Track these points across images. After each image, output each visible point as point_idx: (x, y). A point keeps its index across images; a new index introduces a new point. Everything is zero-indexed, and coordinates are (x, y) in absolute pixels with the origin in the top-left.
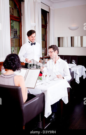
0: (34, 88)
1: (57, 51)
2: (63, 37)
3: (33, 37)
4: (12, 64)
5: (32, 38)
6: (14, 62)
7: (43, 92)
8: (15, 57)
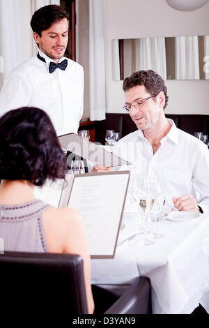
0: (112, 257)
1: (162, 94)
2: (139, 40)
3: (57, 35)
4: (27, 153)
5: (54, 41)
6: (34, 144)
7: (143, 273)
8: (37, 122)
